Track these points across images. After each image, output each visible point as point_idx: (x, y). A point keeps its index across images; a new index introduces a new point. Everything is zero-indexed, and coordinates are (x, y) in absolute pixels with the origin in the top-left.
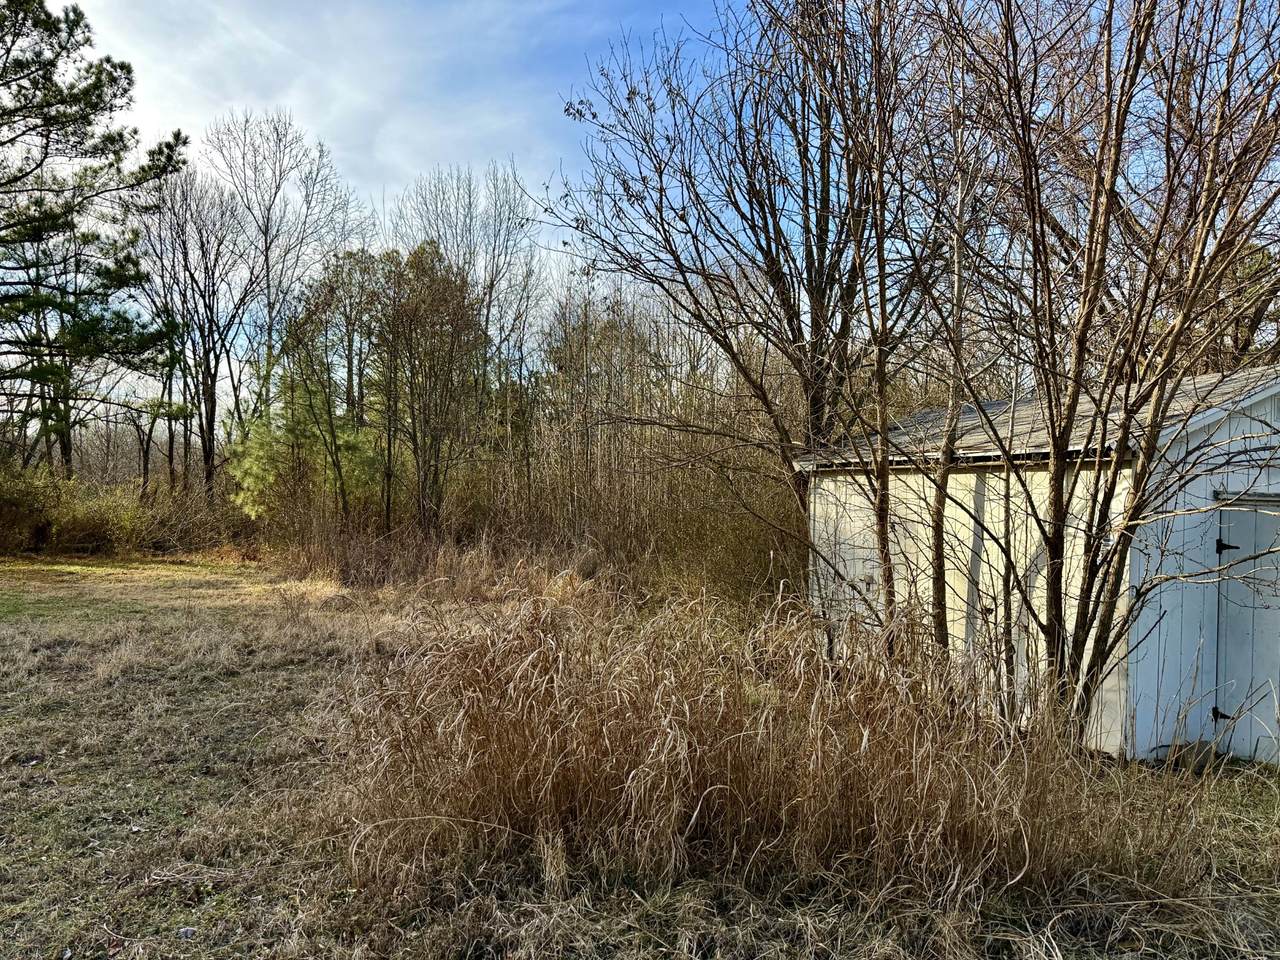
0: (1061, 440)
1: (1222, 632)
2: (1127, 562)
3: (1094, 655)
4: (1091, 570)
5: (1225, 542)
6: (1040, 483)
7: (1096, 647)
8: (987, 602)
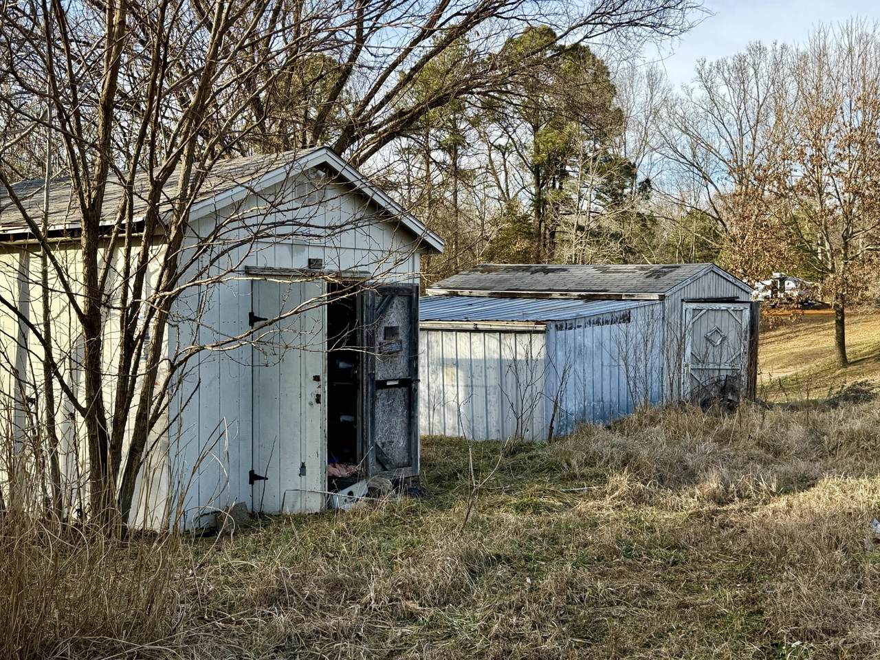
0: (92, 213)
1: (255, 400)
2: (165, 337)
3: (135, 434)
4: (129, 345)
5: (256, 314)
6: (74, 261)
7: (137, 425)
8: (29, 391)
